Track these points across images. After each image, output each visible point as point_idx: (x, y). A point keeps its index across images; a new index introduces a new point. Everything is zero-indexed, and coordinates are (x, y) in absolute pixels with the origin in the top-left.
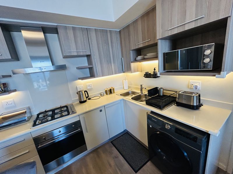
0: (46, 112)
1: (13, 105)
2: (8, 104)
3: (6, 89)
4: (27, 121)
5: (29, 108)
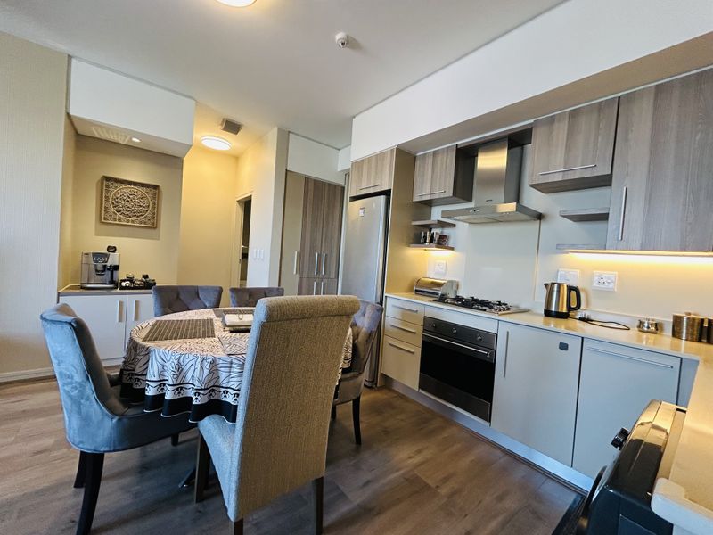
3: (443, 243)
5: (457, 285)
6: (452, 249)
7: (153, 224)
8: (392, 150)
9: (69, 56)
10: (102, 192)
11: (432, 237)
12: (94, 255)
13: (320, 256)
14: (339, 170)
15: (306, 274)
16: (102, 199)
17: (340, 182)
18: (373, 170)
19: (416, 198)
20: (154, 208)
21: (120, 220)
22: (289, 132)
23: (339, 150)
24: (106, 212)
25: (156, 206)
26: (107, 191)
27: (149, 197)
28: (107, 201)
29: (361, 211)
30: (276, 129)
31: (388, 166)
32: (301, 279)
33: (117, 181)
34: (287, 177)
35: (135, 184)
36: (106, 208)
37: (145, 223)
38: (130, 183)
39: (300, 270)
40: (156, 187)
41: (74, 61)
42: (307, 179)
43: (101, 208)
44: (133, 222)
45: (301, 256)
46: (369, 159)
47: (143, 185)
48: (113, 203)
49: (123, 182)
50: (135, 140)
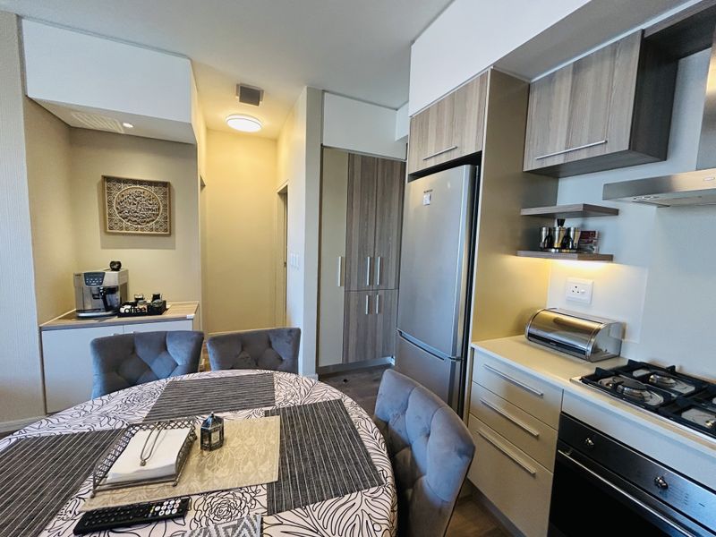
0: (671, 372)
1: (586, 298)
2: (576, 290)
3: (589, 248)
4: (586, 360)
5: (622, 330)
6: (609, 258)
7: (167, 230)
8: (483, 77)
9: (18, 16)
10: (104, 196)
11: (567, 237)
12: (87, 275)
13: (373, 260)
14: (397, 139)
15: (354, 287)
16: (105, 205)
17: (399, 156)
18: (446, 122)
19: (531, 164)
20: (165, 210)
21: (127, 229)
22: (324, 91)
23: (397, 110)
24: (111, 220)
25: (169, 207)
26: (109, 194)
27: (159, 197)
28: (110, 206)
29: (426, 197)
30: (305, 89)
31: (475, 108)
32: (347, 292)
33: (119, 180)
34: (323, 155)
35: (141, 182)
36: (110, 215)
37: (157, 230)
38: (135, 182)
39: (346, 282)
40: (165, 184)
41: (25, 22)
42: (352, 156)
43: (105, 215)
44: (142, 229)
45: (347, 262)
46: (439, 104)
47: (150, 183)
48: (117, 209)
49: (126, 181)
50: (127, 125)
